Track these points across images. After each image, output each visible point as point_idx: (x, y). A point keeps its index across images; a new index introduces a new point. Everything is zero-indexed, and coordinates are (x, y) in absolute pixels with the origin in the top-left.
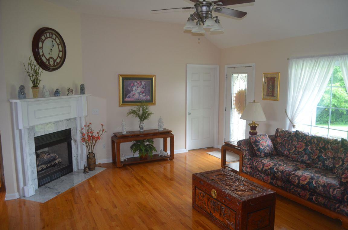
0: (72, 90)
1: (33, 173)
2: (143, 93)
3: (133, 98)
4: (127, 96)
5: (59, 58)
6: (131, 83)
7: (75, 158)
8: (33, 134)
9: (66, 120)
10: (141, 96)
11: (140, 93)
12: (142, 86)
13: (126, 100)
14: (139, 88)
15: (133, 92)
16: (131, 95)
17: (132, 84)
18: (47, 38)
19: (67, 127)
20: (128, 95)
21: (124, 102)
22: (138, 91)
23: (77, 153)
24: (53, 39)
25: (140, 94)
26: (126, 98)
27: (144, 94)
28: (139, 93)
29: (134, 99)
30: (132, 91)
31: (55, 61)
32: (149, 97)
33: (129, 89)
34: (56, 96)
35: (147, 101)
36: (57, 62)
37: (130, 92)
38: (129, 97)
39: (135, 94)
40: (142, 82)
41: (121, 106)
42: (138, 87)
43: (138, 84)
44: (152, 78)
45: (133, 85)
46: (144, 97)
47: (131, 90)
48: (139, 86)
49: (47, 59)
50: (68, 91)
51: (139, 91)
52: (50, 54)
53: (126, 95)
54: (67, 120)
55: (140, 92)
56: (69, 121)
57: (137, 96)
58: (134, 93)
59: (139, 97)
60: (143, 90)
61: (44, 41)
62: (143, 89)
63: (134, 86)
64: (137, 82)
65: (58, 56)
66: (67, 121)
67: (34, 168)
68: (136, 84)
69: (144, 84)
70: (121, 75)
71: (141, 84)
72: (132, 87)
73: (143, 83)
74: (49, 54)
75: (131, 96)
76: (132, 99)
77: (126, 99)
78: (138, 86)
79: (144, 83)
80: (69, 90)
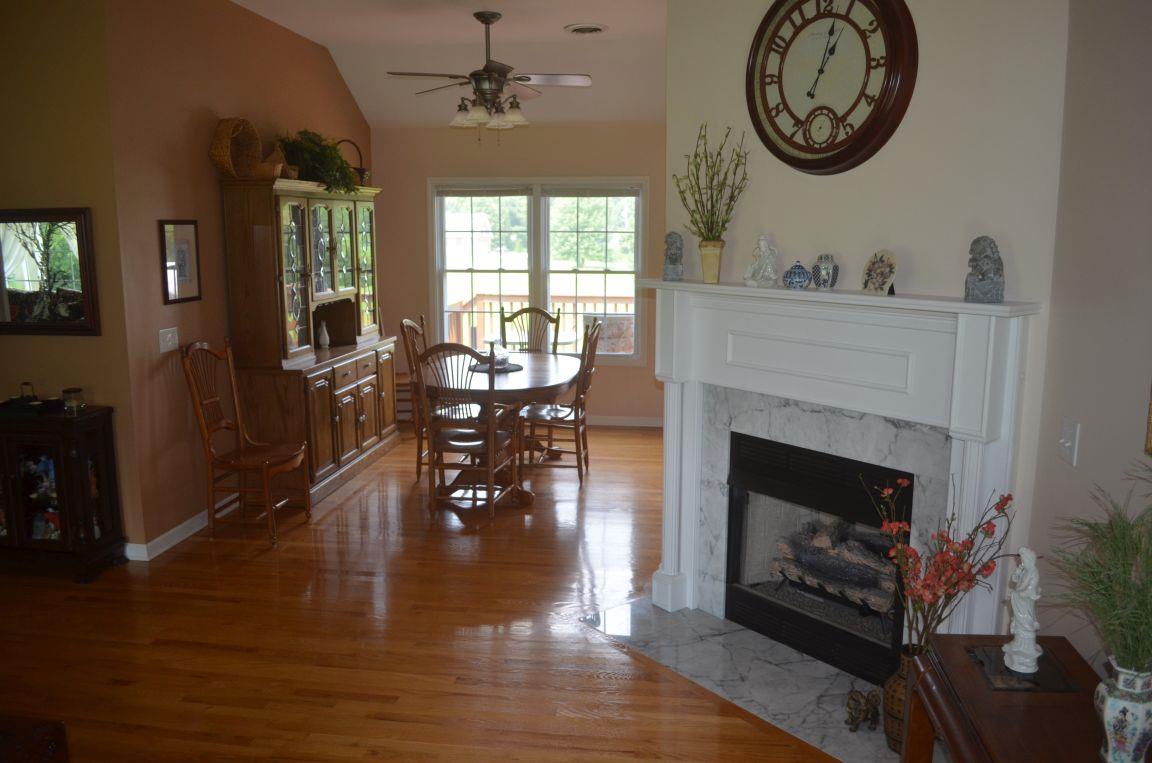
0: (891, 265)
1: (712, 553)
5: (863, 100)
8: (726, 418)
9: (887, 420)
18: (806, 23)
19: (886, 458)
24: (837, 16)
31: (839, 120)
36: (851, 126)
49: (798, 122)
50: (869, 272)
52: (817, 91)
54: (896, 424)
56: (905, 433)
61: (789, 44)
65: (862, 94)
66: (894, 430)
67: (717, 538)
74: (810, 93)
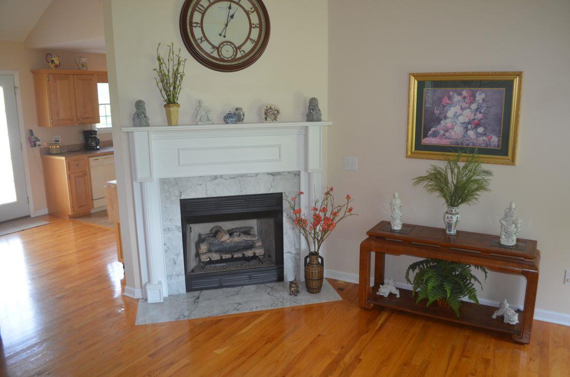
0: (277, 110)
1: (175, 263)
2: (478, 125)
3: (446, 138)
4: (430, 132)
5: (249, 41)
6: (443, 98)
7: (293, 255)
8: (177, 193)
9: (269, 174)
10: (471, 133)
11: (469, 126)
12: (474, 106)
13: (426, 141)
14: (467, 112)
15: (448, 121)
16: (439, 128)
17: (446, 100)
18: (216, 1)
19: (269, 189)
20: (433, 129)
21: (421, 148)
22: (461, 119)
23: (297, 246)
24: (232, 2)
25: (467, 129)
26: (425, 136)
27: (480, 130)
28: (466, 127)
29: (447, 141)
30: (446, 118)
31: (237, 48)
32: (495, 140)
33: (437, 112)
34: (227, 123)
35: (486, 151)
36: (244, 51)
37: (438, 121)
38: (435, 134)
39: (452, 128)
40: (477, 95)
41: (410, 157)
42: (462, 109)
43: (465, 98)
44: (512, 81)
45: (448, 102)
46: (481, 139)
47: (442, 116)
48: (467, 106)
49: (214, 47)
50: (266, 114)
51: (467, 120)
52: (223, 34)
53: (427, 130)
54: (273, 174)
55: (469, 123)
56: (278, 177)
57: (457, 133)
58: (449, 125)
59: (464, 137)
60: (479, 116)
61: (206, 10)
62: (477, 113)
63: (452, 104)
64: (460, 94)
65: (248, 38)
66: (272, 177)
67: (178, 255)
68: (457, 98)
69: (483, 100)
70: (416, 76)
71: (474, 99)
72: (444, 106)
73: (480, 96)
74: (220, 35)
75: (442, 132)
76: (444, 142)
77: (425, 139)
78: (464, 105)
79: (483, 95)
80: (269, 111)
